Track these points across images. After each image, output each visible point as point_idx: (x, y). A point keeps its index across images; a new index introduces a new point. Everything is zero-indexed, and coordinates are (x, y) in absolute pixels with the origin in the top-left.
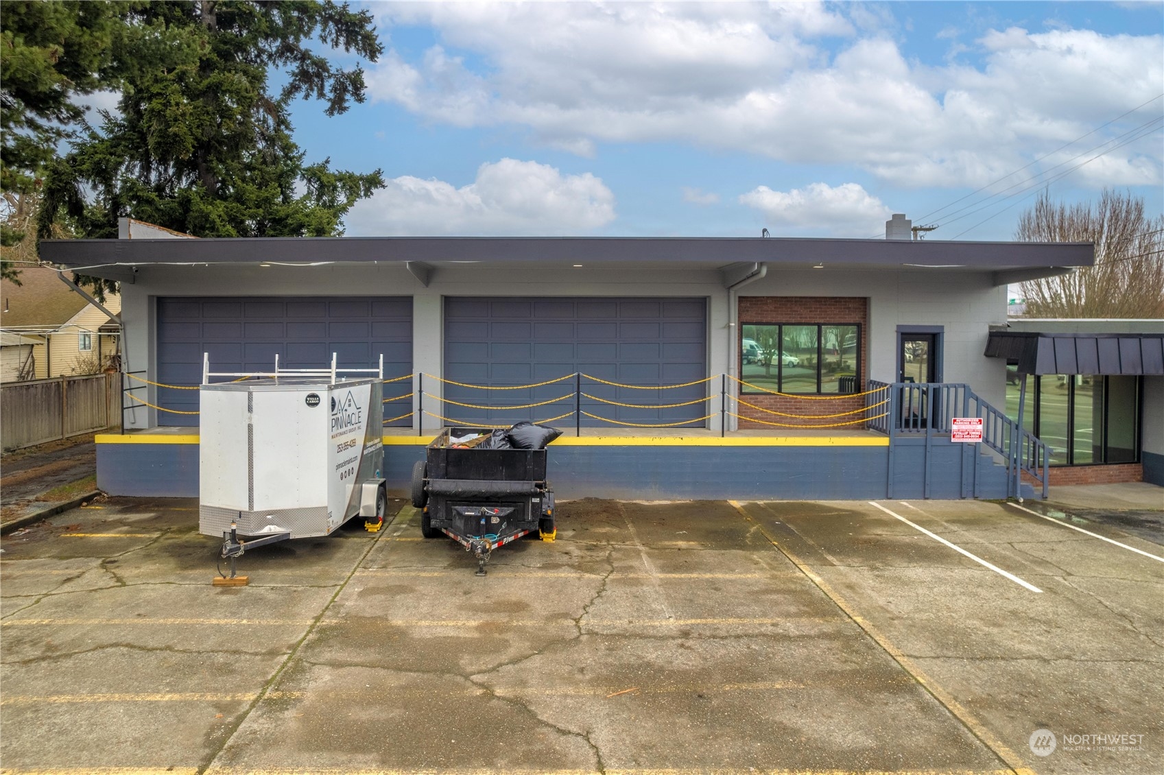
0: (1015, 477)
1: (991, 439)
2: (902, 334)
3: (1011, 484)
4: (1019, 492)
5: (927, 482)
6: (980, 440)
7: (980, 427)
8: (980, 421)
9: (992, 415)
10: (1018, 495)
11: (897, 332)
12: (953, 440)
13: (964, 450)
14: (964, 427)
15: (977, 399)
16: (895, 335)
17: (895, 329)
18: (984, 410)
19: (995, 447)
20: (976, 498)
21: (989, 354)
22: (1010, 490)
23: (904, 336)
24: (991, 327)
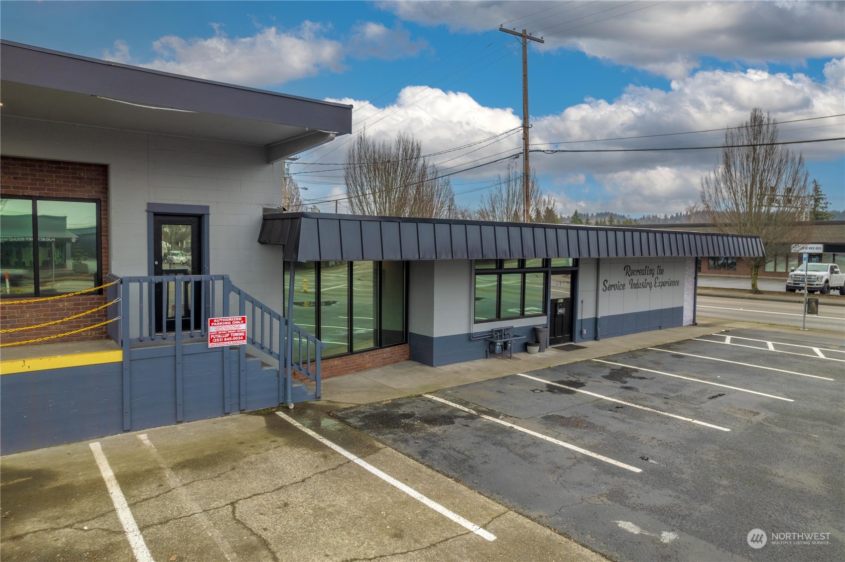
0: (285, 379)
1: (258, 339)
2: (156, 214)
3: (282, 388)
4: (289, 396)
5: (179, 401)
6: (245, 342)
7: (243, 327)
8: (244, 319)
9: (258, 311)
10: (289, 400)
11: (148, 211)
12: (210, 345)
13: (225, 356)
14: (223, 328)
15: (239, 292)
16: (145, 215)
17: (145, 208)
18: (248, 306)
19: (263, 348)
20: (242, 411)
21: (263, 240)
22: (281, 395)
23: (158, 217)
24: (265, 210)
